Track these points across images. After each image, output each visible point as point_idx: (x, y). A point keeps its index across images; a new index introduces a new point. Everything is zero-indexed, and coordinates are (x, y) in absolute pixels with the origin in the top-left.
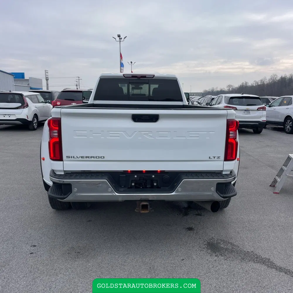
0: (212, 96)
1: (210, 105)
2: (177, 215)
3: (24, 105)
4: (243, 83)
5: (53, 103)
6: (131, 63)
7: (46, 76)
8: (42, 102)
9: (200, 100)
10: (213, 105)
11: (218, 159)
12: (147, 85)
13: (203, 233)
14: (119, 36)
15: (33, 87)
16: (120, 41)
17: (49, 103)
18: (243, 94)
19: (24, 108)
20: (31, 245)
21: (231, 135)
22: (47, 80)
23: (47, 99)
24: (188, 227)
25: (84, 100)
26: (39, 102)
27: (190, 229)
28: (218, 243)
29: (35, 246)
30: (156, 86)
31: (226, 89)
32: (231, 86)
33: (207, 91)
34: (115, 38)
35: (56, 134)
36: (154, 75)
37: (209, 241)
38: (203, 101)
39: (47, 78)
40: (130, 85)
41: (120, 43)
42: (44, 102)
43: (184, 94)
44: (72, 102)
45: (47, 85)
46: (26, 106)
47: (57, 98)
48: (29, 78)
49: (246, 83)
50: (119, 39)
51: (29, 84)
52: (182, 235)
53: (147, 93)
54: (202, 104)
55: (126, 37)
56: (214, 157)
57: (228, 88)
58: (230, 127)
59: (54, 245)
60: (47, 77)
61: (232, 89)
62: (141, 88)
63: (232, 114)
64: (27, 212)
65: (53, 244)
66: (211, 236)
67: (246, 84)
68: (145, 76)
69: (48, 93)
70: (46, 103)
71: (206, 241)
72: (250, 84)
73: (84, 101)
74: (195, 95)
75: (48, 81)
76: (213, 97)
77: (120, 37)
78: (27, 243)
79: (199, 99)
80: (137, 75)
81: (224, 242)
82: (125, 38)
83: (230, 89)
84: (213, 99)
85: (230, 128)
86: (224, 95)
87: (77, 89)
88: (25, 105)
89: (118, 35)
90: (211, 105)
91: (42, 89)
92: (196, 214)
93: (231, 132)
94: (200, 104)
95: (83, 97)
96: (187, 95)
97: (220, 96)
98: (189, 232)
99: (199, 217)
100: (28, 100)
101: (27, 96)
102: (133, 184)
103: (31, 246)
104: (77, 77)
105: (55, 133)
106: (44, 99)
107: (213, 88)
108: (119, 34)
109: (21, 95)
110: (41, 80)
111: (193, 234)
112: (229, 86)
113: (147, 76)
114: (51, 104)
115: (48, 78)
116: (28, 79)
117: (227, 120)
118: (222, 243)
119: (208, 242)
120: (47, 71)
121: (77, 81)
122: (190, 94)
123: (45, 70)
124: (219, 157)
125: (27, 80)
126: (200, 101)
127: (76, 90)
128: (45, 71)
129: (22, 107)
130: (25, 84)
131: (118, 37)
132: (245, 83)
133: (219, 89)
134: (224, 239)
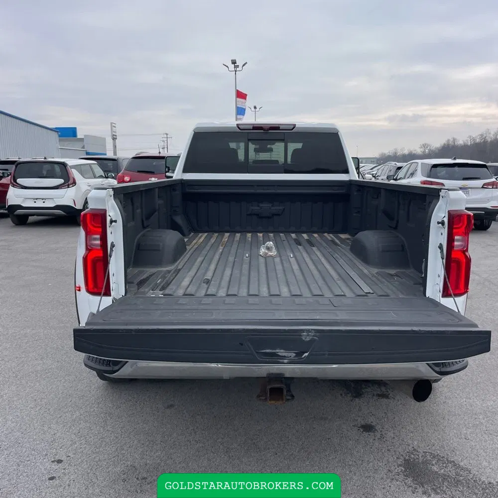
0: (396, 163)
1: (394, 179)
2: (340, 395)
3: (69, 182)
4: (449, 140)
5: (117, 177)
6: (255, 108)
7: (112, 133)
8: (101, 177)
9: (374, 169)
10: (399, 179)
12: (282, 145)
13: (394, 438)
14: (234, 62)
15: (90, 152)
16: (236, 71)
17: (113, 178)
18: (455, 159)
19: (68, 187)
20: (53, 460)
21: (456, 243)
22: (114, 139)
23: (110, 171)
24: (363, 423)
25: (168, 172)
26: (95, 177)
27: (368, 428)
28: (426, 462)
29: (60, 461)
30: (299, 146)
31: (419, 151)
32: (428, 145)
33: (385, 154)
34: (227, 67)
35: (98, 242)
36: (295, 125)
37: (407, 458)
38: (381, 172)
39: (114, 137)
40: (250, 143)
41: (236, 74)
42: (104, 176)
43: (351, 159)
44: (151, 175)
45: (115, 147)
46: (73, 183)
47: (125, 170)
48: (85, 136)
49: (454, 140)
50: (234, 68)
51: (84, 146)
52: (351, 442)
53: (282, 160)
54: (379, 178)
55: (246, 63)
57: (422, 150)
58: (455, 226)
59: (97, 459)
60: (114, 134)
61: (430, 150)
62: (271, 150)
64: (54, 386)
65: (95, 457)
66: (412, 446)
67: (454, 143)
68: (277, 126)
69: (112, 161)
70: (107, 178)
71: (401, 457)
72: (460, 142)
73: (168, 174)
74: (364, 161)
75: (116, 140)
76: (399, 165)
77: (236, 63)
78: (46, 455)
79: (371, 169)
80: (262, 126)
81: (439, 458)
82: (244, 65)
83: (427, 151)
84: (399, 168)
85: (456, 228)
86: (420, 161)
87: (160, 153)
88: (71, 181)
89: (232, 60)
90: (396, 180)
91: (105, 154)
92: (379, 395)
93: (456, 237)
94: (374, 177)
95: (166, 167)
96: (357, 161)
97: (412, 163)
98: (366, 434)
99: (385, 401)
100: (75, 174)
101: (75, 167)
103: (52, 462)
104: (163, 134)
105: (95, 239)
106: (104, 171)
107: (396, 149)
108: (234, 59)
109: (64, 165)
110: (104, 139)
111: (374, 440)
112: (425, 146)
113: (281, 127)
114: (116, 179)
115: (116, 136)
116: (83, 137)
117: (449, 211)
118: (434, 462)
119: (405, 460)
120: (113, 125)
121: (164, 141)
122: (360, 161)
123: (112, 123)
125: (82, 140)
126: (375, 172)
127: (158, 155)
128: (111, 125)
129: (65, 186)
130: (77, 146)
131: (232, 63)
132: (451, 140)
133: (406, 152)
134: (439, 452)
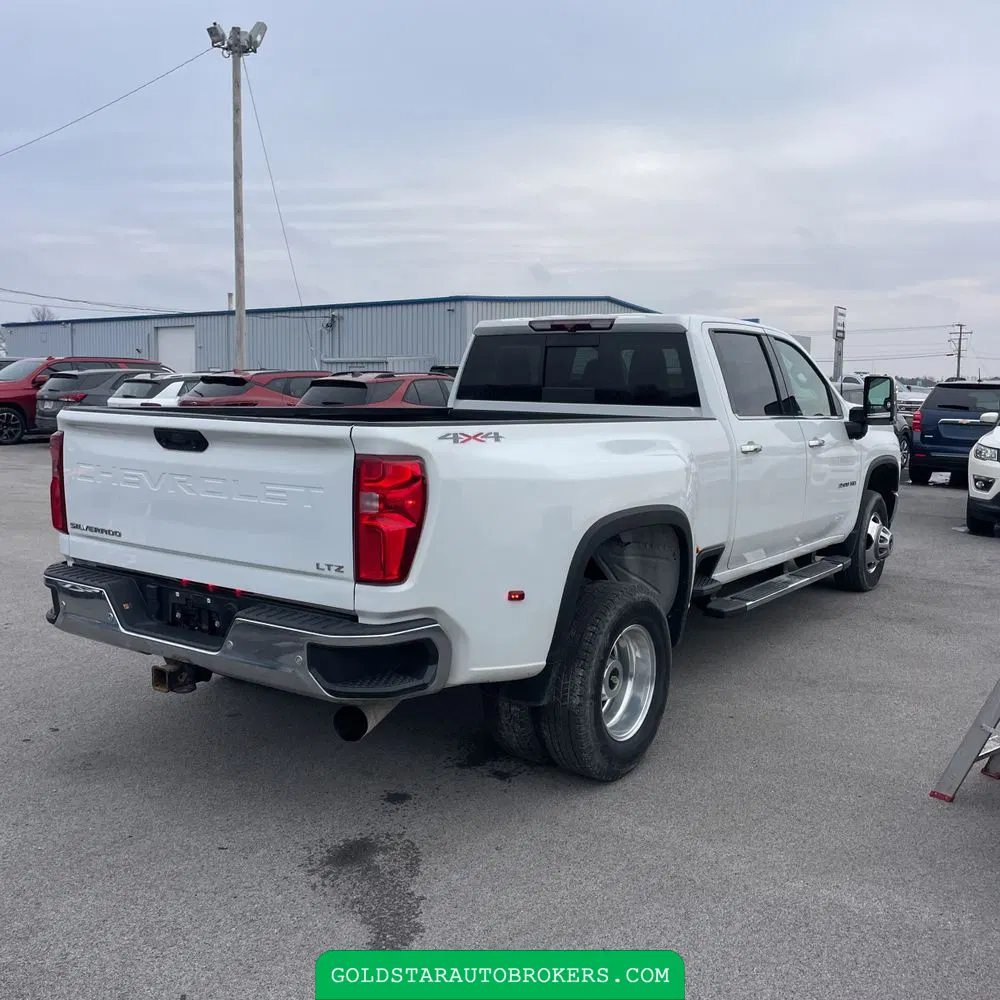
7: (834, 328)
11: (337, 574)
13: (404, 817)
27: (396, 798)
29: (55, 730)
39: (839, 334)
45: (839, 354)
56: (329, 566)
60: (839, 328)
63: (364, 440)
68: (587, 322)
75: (844, 341)
80: (564, 324)
102: (178, 615)
113: (593, 324)
115: (844, 332)
117: (355, 454)
120: (840, 310)
123: (836, 308)
124: (339, 569)
128: (836, 311)
